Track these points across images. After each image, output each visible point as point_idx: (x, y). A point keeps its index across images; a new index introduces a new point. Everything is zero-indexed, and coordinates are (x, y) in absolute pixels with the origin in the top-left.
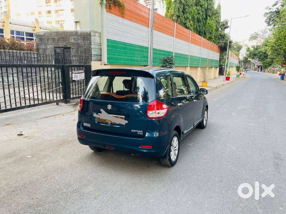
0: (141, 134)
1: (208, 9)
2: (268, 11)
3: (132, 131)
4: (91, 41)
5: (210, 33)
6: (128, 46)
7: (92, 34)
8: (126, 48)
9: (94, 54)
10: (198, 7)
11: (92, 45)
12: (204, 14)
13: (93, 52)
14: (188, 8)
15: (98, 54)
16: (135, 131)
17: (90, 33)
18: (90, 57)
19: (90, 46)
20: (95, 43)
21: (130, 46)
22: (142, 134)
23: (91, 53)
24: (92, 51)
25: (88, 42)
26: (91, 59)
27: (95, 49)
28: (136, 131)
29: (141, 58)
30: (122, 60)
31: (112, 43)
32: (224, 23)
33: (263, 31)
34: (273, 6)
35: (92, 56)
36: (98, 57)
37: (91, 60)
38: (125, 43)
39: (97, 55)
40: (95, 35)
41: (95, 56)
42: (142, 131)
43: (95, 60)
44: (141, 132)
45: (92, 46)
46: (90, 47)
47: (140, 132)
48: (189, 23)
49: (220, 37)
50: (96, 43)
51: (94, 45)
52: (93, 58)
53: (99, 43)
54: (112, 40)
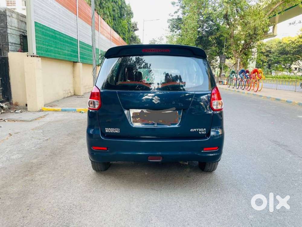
0: (203, 132)
1: (123, 8)
2: (171, 18)
3: (191, 130)
4: (7, 23)
5: (124, 34)
6: (58, 34)
7: (8, 13)
8: (55, 38)
9: (12, 41)
10: (113, 4)
11: (8, 29)
12: (119, 12)
13: (10, 39)
14: (104, 2)
15: (17, 43)
16: (195, 130)
17: (5, 12)
18: (6, 46)
19: (5, 30)
20: (12, 26)
21: (60, 35)
22: (205, 133)
23: (7, 41)
24: (9, 37)
25: (3, 24)
26: (7, 49)
27: (13, 35)
28: (198, 129)
29: (71, 52)
30: (53, 52)
31: (41, 28)
32: (134, 25)
33: (160, 38)
34: (174, 13)
35: (9, 44)
36: (16, 46)
37: (8, 51)
38: (55, 30)
39: (15, 44)
40: (12, 15)
41: (13, 45)
42: (205, 129)
43: (12, 50)
44: (204, 131)
45: (9, 31)
46: (6, 32)
47: (202, 131)
48: (107, 19)
49: (131, 39)
50: (14, 27)
51: (11, 30)
52: (10, 47)
53: (16, 26)
54: (40, 24)
